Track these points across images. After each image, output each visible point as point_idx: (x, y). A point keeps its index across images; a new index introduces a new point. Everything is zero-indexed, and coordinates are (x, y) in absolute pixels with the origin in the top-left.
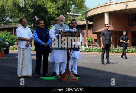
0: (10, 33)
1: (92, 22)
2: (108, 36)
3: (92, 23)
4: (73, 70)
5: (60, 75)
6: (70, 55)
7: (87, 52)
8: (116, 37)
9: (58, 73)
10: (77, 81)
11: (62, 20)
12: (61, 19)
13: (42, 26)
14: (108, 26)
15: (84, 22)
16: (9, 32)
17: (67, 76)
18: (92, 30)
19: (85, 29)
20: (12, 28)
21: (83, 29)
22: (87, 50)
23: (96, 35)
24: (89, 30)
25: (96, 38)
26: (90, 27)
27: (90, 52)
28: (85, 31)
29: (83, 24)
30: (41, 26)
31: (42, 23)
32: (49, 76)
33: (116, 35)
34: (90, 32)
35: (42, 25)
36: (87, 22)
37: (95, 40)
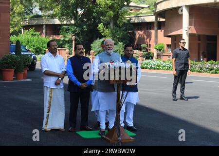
0: (39, 33)
1: (164, 18)
2: (184, 58)
3: (164, 20)
4: (127, 121)
5: (106, 129)
6: (121, 102)
7: (154, 69)
8: (199, 44)
9: (103, 127)
10: (130, 142)
11: (110, 46)
12: (108, 45)
13: (80, 53)
14: (183, 43)
15: (152, 19)
16: (38, 31)
17: (115, 134)
18: (163, 31)
19: (154, 29)
20: (43, 25)
21: (151, 29)
22: (153, 67)
23: (170, 39)
24: (159, 31)
25: (170, 44)
26: (160, 25)
27: (158, 69)
28: (153, 32)
29: (151, 21)
30: (78, 53)
31: (80, 49)
32: (90, 130)
33: (199, 40)
34: (161, 33)
35: (80, 51)
36: (156, 19)
37: (168, 46)
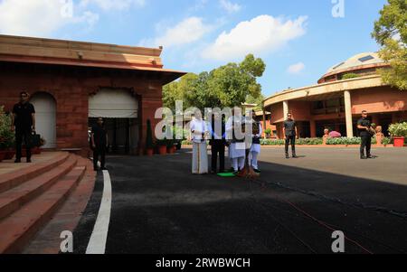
3: (270, 113)
9: (236, 169)
10: (257, 176)
15: (261, 113)
17: (247, 172)
23: (275, 126)
25: (275, 129)
26: (267, 117)
28: (262, 122)
34: (268, 123)
36: (264, 112)
37: (274, 132)
